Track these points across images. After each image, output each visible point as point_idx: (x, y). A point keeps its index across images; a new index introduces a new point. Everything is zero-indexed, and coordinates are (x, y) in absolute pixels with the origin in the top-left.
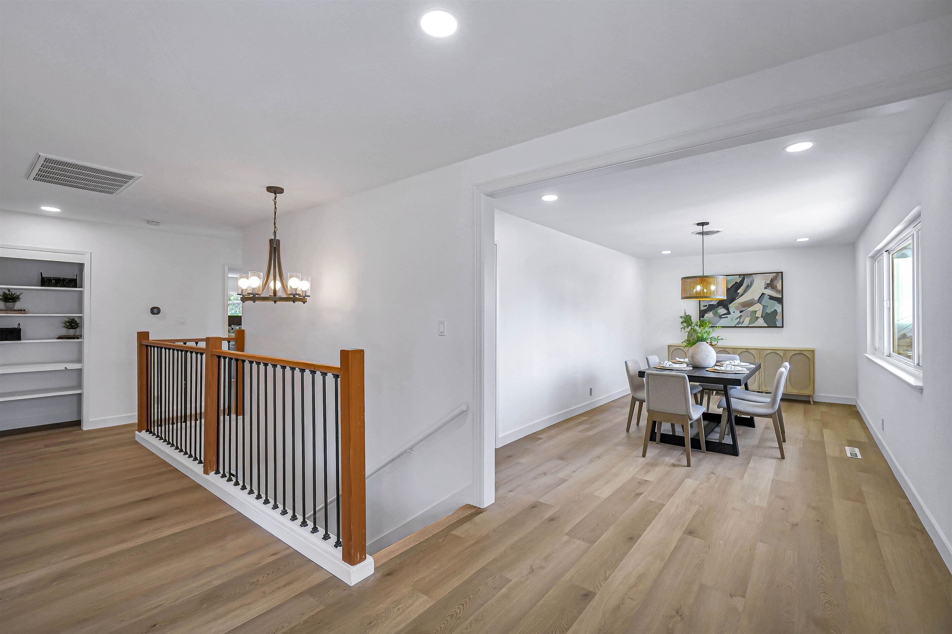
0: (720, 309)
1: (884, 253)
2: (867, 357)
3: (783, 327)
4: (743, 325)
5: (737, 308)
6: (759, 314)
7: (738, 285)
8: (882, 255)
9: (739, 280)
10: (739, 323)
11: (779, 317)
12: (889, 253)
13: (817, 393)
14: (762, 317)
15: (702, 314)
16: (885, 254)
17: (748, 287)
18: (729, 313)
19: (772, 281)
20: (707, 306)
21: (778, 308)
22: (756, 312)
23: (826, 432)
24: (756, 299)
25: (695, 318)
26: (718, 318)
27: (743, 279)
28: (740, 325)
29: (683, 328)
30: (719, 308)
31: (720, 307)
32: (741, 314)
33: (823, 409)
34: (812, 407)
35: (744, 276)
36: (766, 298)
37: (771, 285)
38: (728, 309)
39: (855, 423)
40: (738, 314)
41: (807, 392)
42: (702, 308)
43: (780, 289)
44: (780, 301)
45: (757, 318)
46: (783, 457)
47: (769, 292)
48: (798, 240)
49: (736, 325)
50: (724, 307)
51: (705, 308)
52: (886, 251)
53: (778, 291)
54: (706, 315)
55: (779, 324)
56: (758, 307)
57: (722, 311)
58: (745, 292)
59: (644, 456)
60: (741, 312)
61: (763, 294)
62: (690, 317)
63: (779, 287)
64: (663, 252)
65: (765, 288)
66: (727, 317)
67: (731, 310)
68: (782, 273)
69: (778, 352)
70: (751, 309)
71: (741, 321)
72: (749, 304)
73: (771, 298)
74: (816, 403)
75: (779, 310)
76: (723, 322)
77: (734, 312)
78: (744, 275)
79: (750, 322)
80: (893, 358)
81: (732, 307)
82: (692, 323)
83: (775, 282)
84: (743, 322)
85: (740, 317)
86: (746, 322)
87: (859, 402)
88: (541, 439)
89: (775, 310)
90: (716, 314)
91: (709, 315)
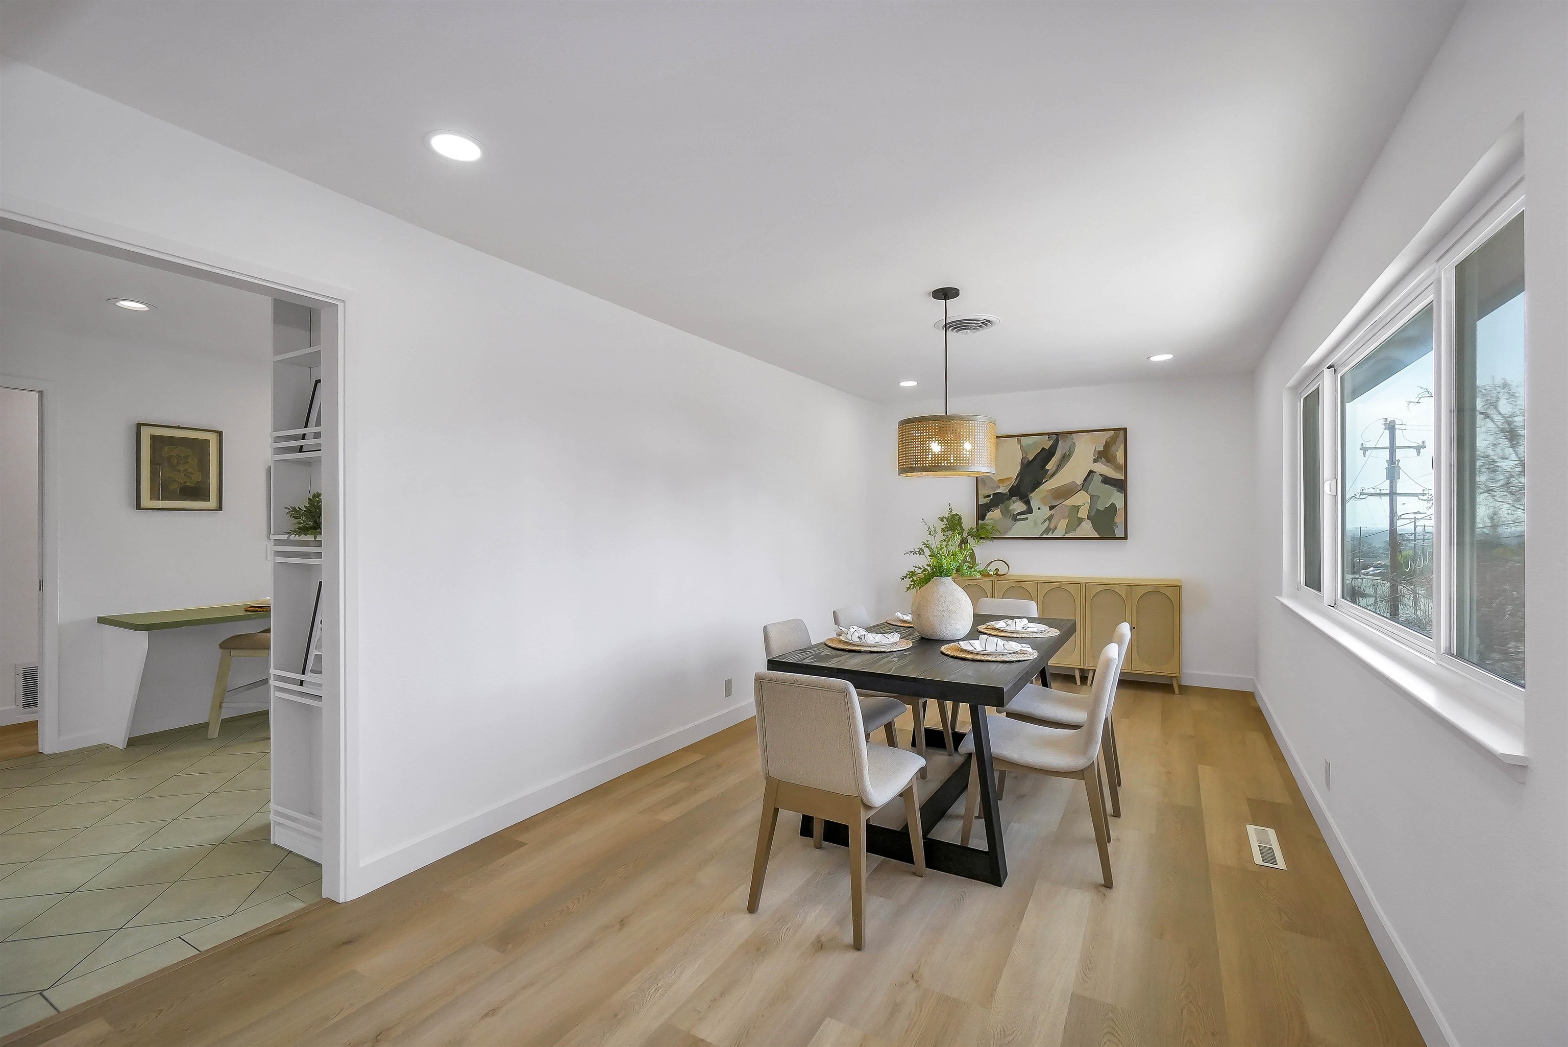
0: (1014, 502)
1: (1326, 371)
2: (1283, 604)
3: (1126, 538)
4: (1055, 535)
5: (1043, 500)
6: (1083, 513)
7: (1046, 455)
8: (1321, 375)
9: (1047, 445)
10: (1047, 530)
11: (1119, 519)
12: (1335, 370)
13: (1185, 670)
14: (1089, 518)
15: (982, 512)
16: (1328, 374)
17: (1065, 458)
18: (1030, 511)
19: (1107, 446)
20: (989, 496)
21: (1117, 499)
22: (1077, 508)
23: (1206, 773)
24: (1079, 482)
25: (969, 521)
26: (1009, 521)
27: (1057, 441)
28: (1050, 535)
29: (945, 540)
30: (1011, 501)
31: (1014, 498)
32: (1053, 512)
33: (1197, 704)
34: (1176, 699)
35: (1057, 437)
36: (1097, 479)
37: (1104, 455)
38: (1028, 503)
39: (1256, 739)
40: (1046, 512)
41: (1165, 670)
42: (982, 501)
43: (1121, 461)
44: (1121, 485)
45: (1081, 520)
46: (1108, 884)
47: (1102, 468)
48: (1155, 359)
49: (1042, 534)
50: (1021, 499)
51: (987, 500)
52: (1329, 368)
53: (1117, 467)
54: (989, 515)
55: (1119, 532)
56: (1082, 499)
57: (1018, 506)
58: (1059, 467)
59: (752, 907)
60: (1052, 508)
61: (1091, 472)
62: (960, 518)
63: (1120, 460)
64: (903, 384)
65: (1095, 461)
66: (1026, 519)
67: (1034, 504)
68: (1125, 430)
69: (1117, 589)
70: (1069, 502)
71: (1052, 526)
72: (1066, 492)
73: (1107, 480)
74: (1184, 689)
75: (1120, 505)
76: (1019, 528)
77: (1039, 509)
78: (1057, 434)
79: (1069, 528)
80: (1343, 610)
81: (1036, 498)
82: (962, 529)
83: (1113, 448)
84: (1056, 528)
85: (1050, 518)
86: (1061, 528)
87: (1259, 687)
88: (522, 844)
89: (1113, 505)
90: (1006, 512)
91: (995, 515)
